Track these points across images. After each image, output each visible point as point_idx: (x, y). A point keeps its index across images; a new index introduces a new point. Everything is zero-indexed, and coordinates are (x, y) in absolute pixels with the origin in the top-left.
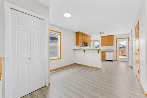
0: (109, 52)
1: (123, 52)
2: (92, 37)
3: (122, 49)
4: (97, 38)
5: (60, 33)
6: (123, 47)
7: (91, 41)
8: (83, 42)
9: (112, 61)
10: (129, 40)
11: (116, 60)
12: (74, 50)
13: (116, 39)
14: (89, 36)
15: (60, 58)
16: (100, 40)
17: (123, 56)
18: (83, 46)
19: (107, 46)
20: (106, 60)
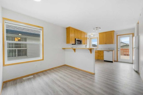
0: (108, 51)
1: (126, 51)
2: (88, 34)
3: (125, 48)
4: (94, 35)
5: (43, 28)
6: (126, 45)
7: (87, 38)
8: (75, 39)
9: (112, 62)
10: (133, 36)
11: (117, 61)
12: (63, 49)
13: (117, 36)
14: (84, 33)
15: (42, 59)
16: (98, 38)
17: (126, 55)
18: (75, 44)
19: (106, 44)
20: (105, 61)
